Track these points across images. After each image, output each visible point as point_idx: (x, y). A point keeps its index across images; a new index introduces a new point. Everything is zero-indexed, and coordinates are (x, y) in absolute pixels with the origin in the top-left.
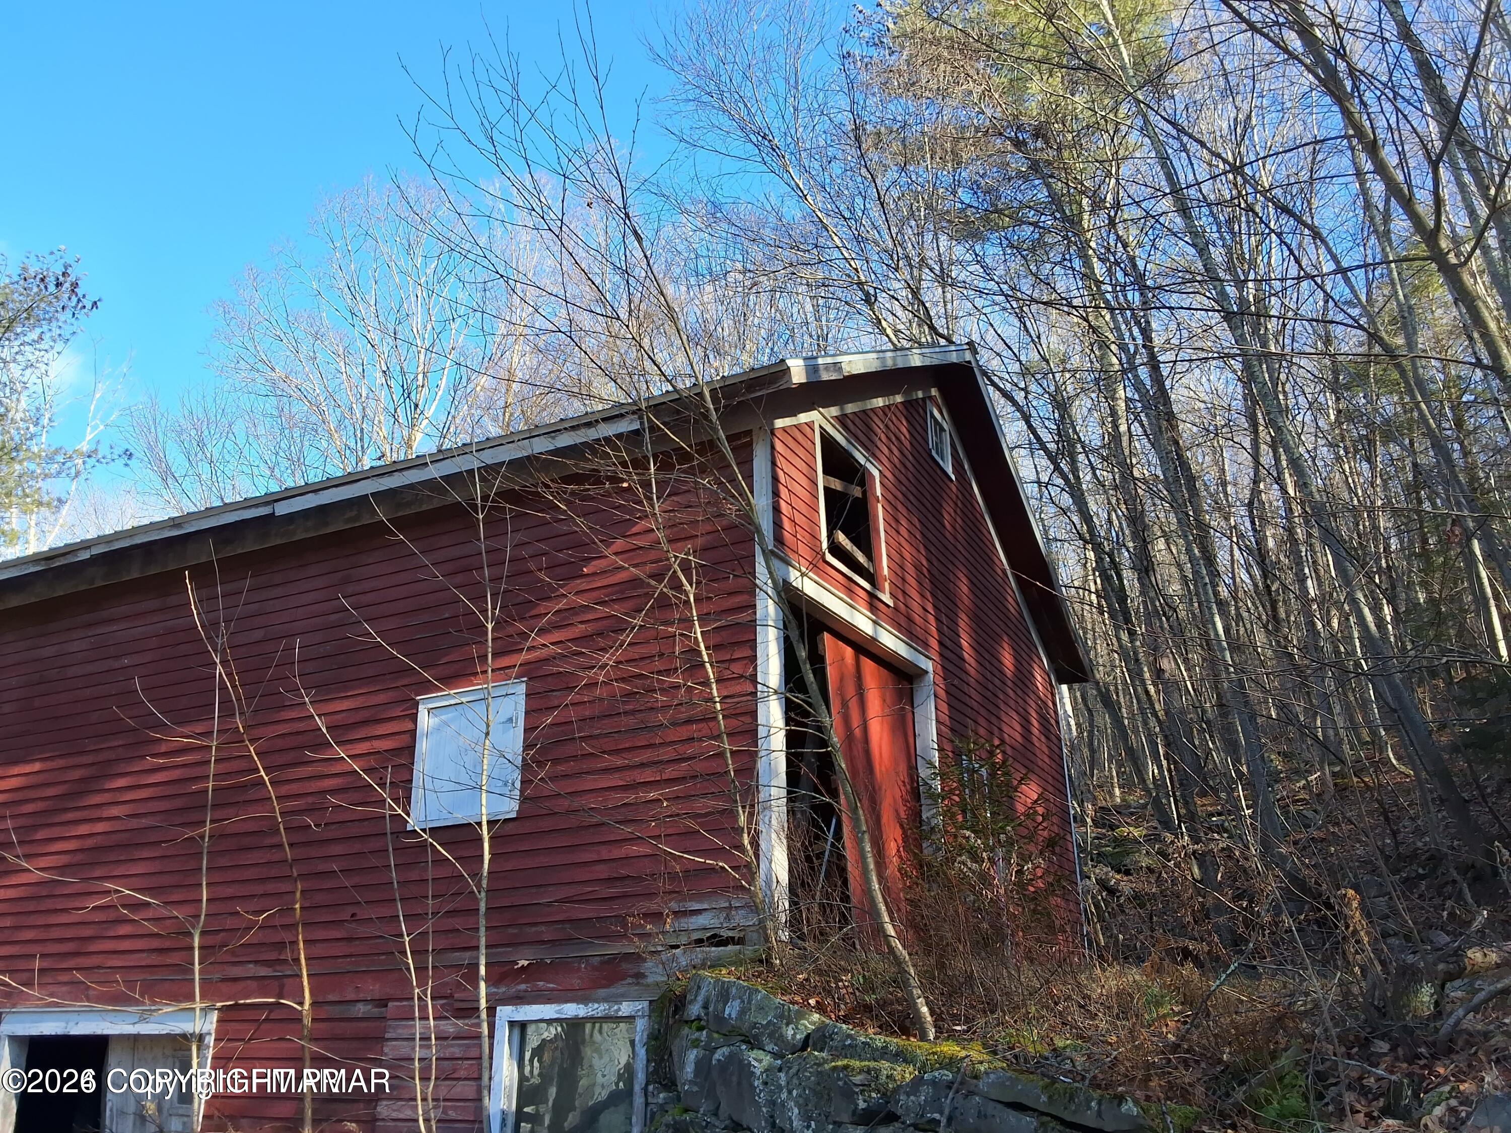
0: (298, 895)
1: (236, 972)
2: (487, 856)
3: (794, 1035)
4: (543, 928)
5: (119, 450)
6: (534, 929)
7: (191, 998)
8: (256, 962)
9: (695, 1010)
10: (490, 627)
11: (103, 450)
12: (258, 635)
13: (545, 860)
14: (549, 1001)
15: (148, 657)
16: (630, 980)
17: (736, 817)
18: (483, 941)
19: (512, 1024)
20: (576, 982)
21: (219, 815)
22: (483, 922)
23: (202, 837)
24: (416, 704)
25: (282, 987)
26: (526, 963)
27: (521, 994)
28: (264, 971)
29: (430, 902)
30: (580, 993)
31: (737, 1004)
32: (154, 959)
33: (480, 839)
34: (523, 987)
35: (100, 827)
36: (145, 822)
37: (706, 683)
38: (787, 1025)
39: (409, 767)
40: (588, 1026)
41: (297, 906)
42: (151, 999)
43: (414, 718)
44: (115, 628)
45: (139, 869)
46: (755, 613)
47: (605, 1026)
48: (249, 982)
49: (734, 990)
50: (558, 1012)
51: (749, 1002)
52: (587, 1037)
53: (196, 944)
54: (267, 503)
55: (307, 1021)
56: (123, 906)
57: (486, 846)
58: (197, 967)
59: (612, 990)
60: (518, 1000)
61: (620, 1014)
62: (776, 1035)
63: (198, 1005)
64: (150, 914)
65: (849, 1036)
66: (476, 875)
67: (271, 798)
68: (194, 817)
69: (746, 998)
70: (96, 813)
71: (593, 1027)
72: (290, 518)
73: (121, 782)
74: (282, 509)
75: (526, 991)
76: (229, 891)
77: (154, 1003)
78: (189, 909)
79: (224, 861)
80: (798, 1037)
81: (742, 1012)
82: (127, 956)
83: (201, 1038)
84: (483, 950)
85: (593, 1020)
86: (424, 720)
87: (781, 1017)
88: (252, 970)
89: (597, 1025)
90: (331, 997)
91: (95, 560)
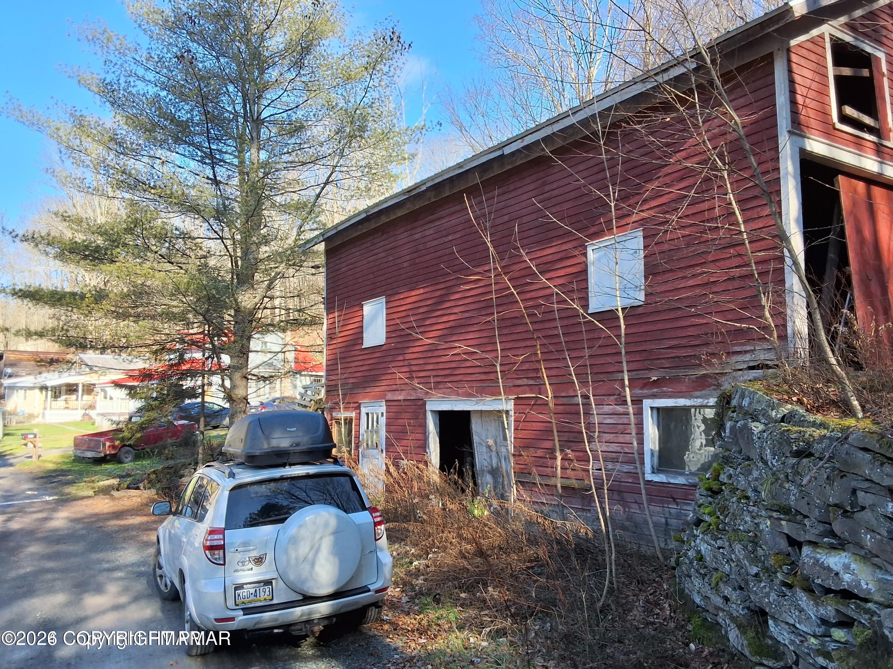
0: (538, 346)
1: (519, 382)
2: (623, 327)
3: (776, 415)
4: (663, 361)
5: (435, 123)
6: (658, 362)
7: (500, 394)
8: (527, 378)
9: (734, 403)
10: (613, 205)
11: (428, 124)
12: (506, 218)
13: (660, 326)
14: (670, 397)
15: (458, 235)
16: (713, 387)
17: (760, 300)
18: (625, 369)
19: (652, 408)
20: (684, 389)
21: (500, 309)
22: (624, 359)
23: (494, 321)
24: (585, 248)
25: (540, 389)
26: (656, 378)
27: (655, 394)
28: (531, 382)
29: (586, 351)
30: (686, 394)
31: (748, 399)
32: (483, 377)
33: (618, 318)
34: (655, 390)
35: (452, 318)
36: (467, 315)
37: (737, 224)
38: (772, 410)
39: (586, 280)
40: (693, 410)
41: (539, 352)
42: (481, 395)
43: (585, 255)
44: (443, 222)
45: (471, 336)
46: (779, 173)
47: (702, 410)
48: (525, 387)
49: (747, 393)
50: (675, 403)
51: (753, 399)
52: (693, 415)
53: (499, 371)
54: (499, 149)
55: (551, 405)
56: (464, 354)
57: (622, 321)
58: (500, 381)
59: (703, 392)
60: (654, 396)
61: (709, 404)
62: (765, 415)
63: (503, 397)
64: (477, 357)
65: (803, 416)
66: (619, 336)
67: (518, 301)
68: (489, 311)
69: (752, 396)
70: (449, 311)
71: (696, 411)
72: (513, 154)
73: (457, 296)
74: (507, 150)
75: (657, 392)
76: (509, 345)
77: (482, 396)
78: (494, 354)
79: (505, 331)
80: (778, 416)
81: (750, 403)
82: (471, 376)
83: (507, 412)
84: (626, 372)
85: (695, 407)
86: (591, 255)
87: (769, 406)
88: (525, 381)
89: (698, 410)
90: (563, 394)
91: (428, 189)
